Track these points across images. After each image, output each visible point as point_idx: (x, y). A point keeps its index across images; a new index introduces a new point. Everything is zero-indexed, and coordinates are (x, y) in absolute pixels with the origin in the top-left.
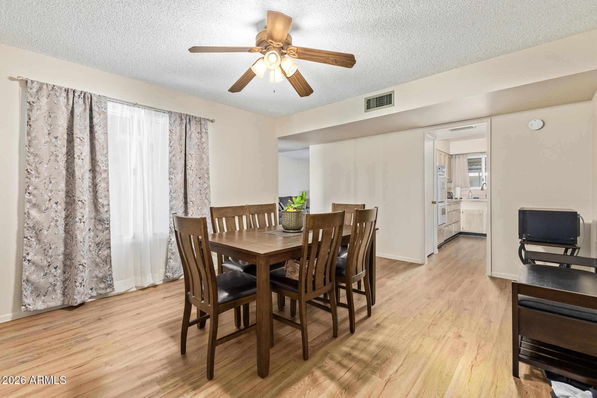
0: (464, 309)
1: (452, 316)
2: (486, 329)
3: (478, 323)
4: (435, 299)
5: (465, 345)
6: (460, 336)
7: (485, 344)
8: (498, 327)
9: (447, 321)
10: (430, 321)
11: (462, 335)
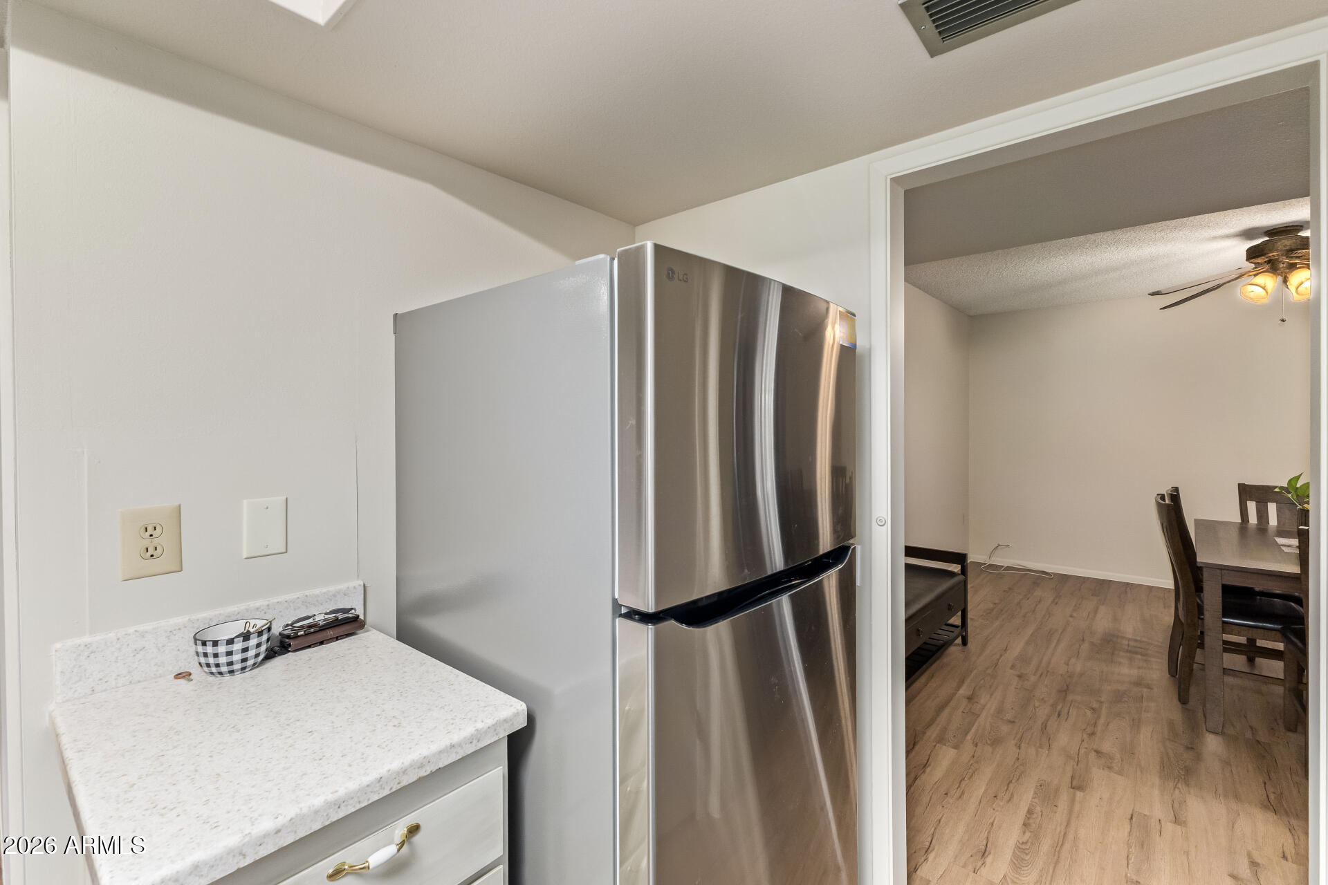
0: (1014, 722)
1: (1035, 707)
2: (980, 687)
3: (992, 695)
4: (1082, 751)
5: (1013, 667)
6: (1020, 676)
7: (987, 669)
8: (961, 692)
9: (1041, 697)
10: (1070, 697)
11: (1017, 678)
